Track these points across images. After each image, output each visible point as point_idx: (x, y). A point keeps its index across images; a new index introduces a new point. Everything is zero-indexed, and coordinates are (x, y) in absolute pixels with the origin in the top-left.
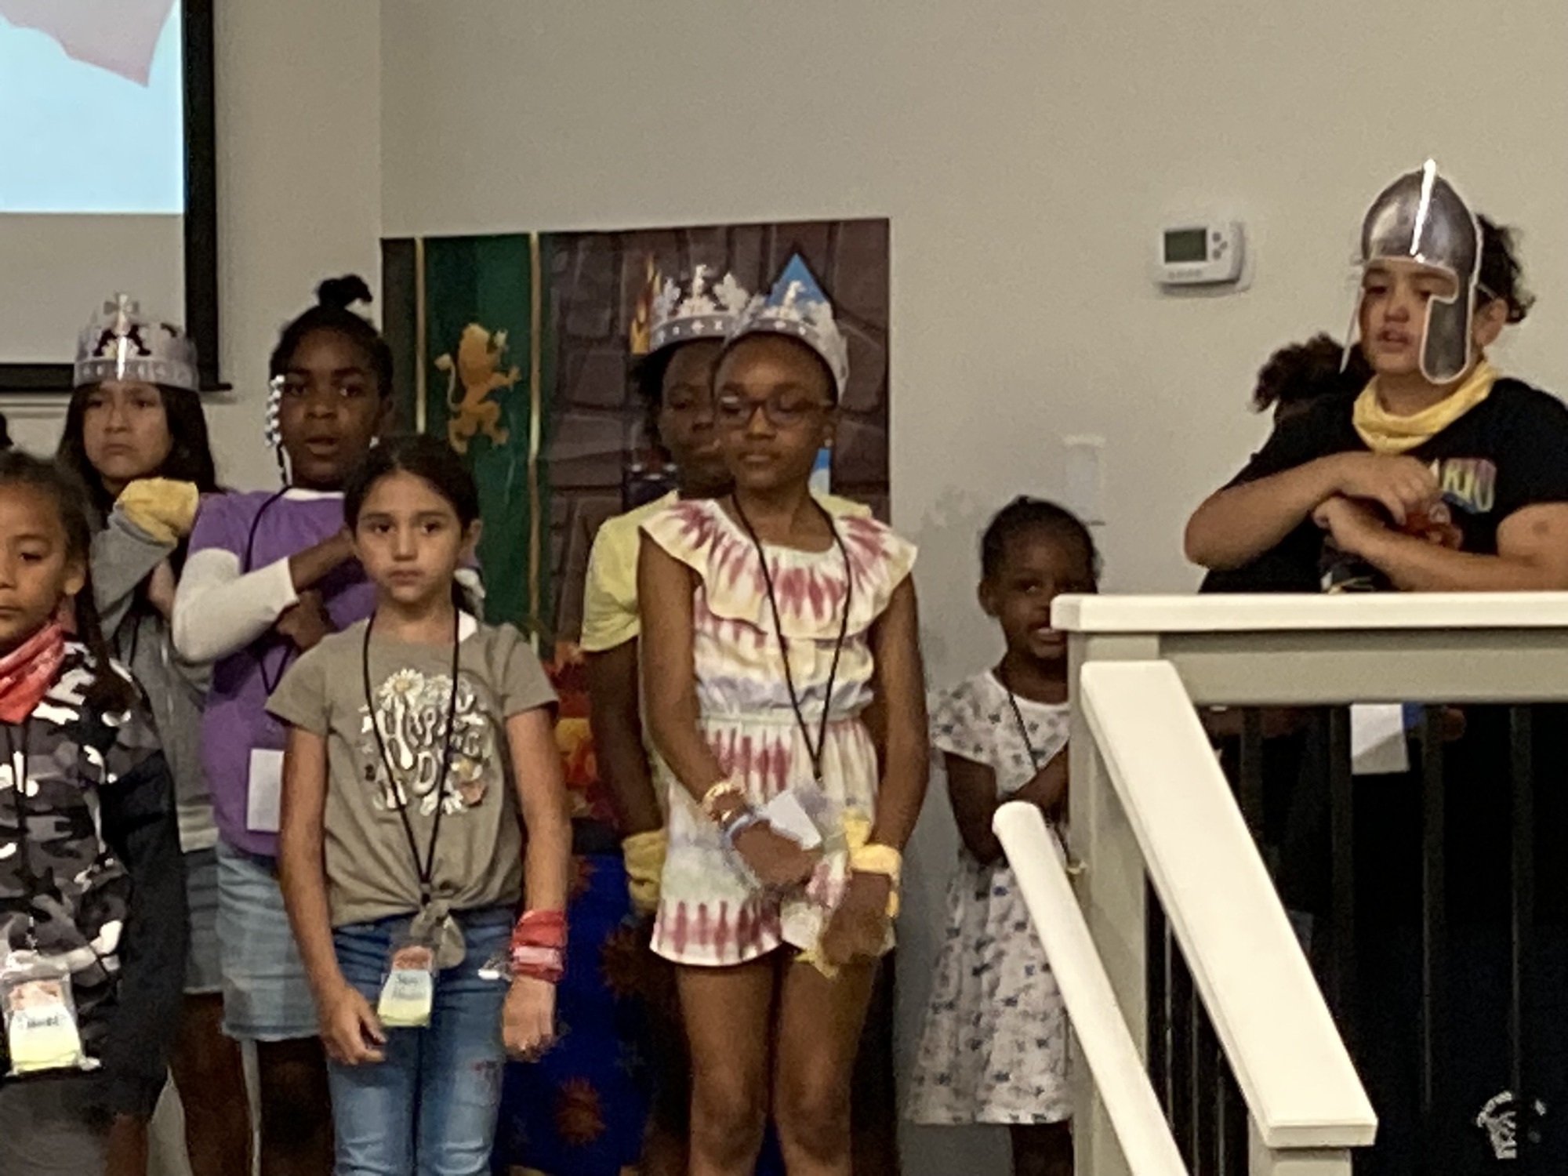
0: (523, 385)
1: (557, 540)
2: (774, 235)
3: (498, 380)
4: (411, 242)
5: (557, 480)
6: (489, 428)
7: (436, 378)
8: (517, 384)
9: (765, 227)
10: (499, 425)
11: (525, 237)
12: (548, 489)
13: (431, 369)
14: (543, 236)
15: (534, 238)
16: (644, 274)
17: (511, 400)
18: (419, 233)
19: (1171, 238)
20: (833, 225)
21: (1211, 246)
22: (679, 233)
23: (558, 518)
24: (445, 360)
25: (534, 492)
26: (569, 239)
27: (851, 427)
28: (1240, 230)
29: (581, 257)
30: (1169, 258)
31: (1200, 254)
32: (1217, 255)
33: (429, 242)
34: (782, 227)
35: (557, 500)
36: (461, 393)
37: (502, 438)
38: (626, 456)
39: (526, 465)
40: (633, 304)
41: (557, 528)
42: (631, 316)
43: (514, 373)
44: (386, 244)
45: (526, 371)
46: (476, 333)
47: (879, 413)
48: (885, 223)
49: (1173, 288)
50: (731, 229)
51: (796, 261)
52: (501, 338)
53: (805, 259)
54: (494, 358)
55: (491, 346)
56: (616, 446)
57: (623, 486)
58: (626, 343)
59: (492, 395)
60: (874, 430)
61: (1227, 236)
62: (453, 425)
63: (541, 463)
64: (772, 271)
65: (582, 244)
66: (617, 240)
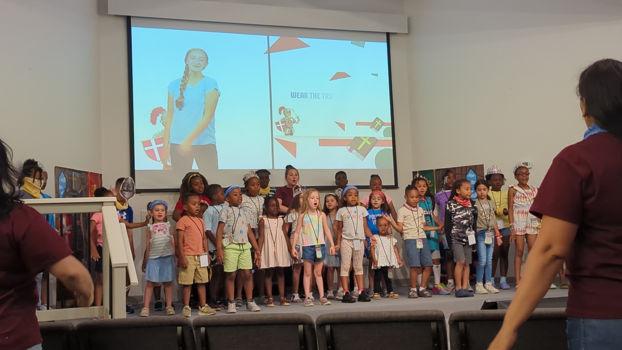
8: (433, 186)
9: (467, 167)
14: (435, 170)
18: (418, 171)
20: (476, 166)
21: (529, 164)
22: (455, 168)
26: (439, 170)
32: (529, 165)
34: (470, 166)
43: (432, 185)
44: (413, 172)
45: (434, 185)
48: (483, 165)
50: (462, 167)
51: (471, 170)
52: (430, 181)
53: (472, 170)
54: (429, 184)
61: (531, 163)
64: (468, 172)
65: (441, 170)
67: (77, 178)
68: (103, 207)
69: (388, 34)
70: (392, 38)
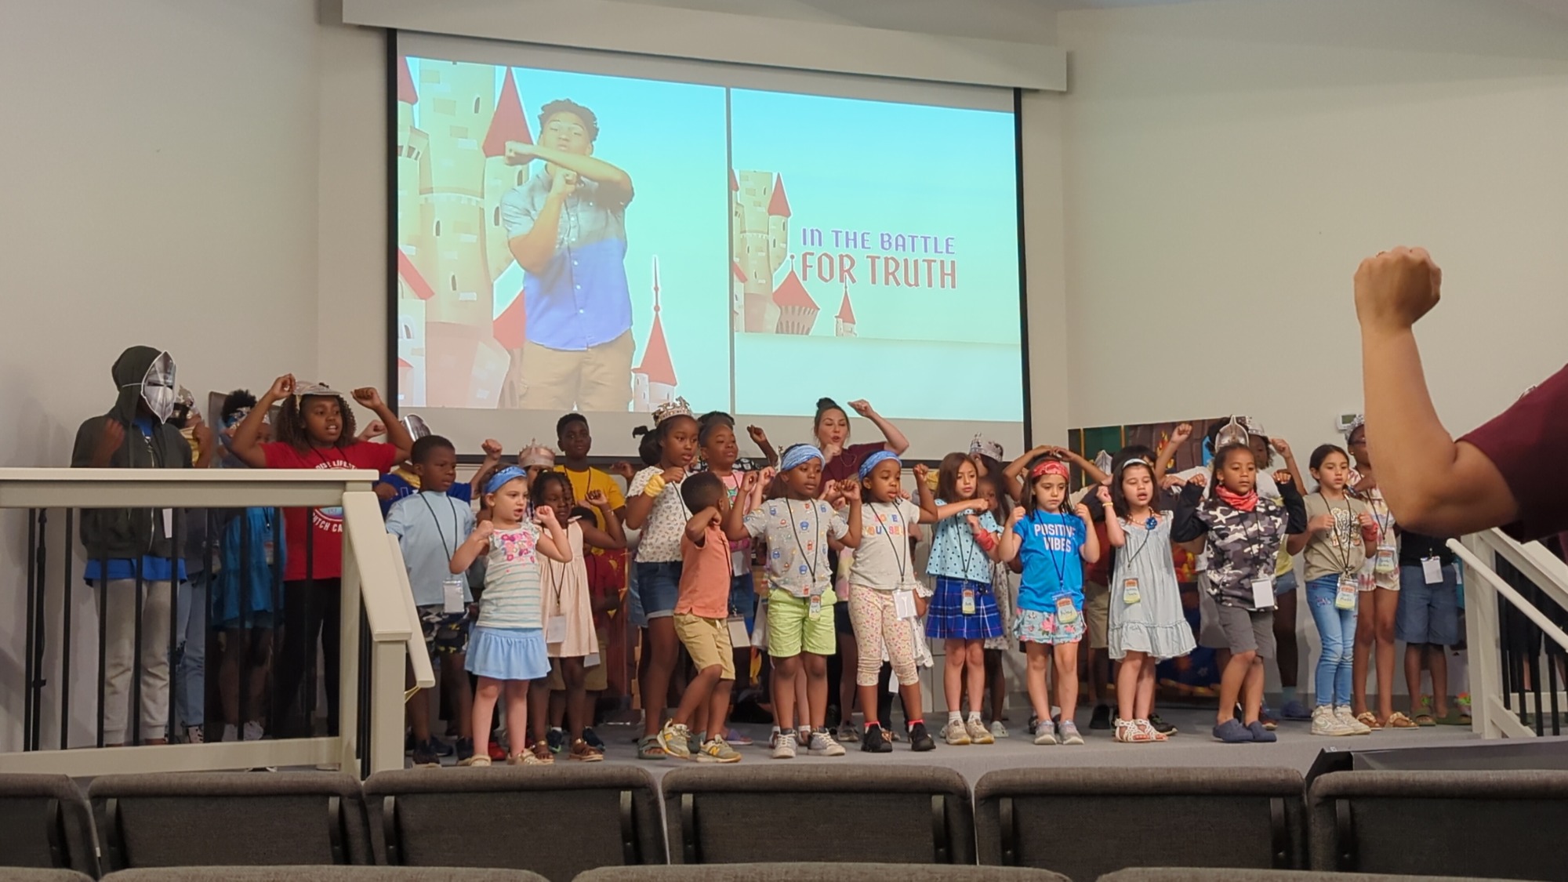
2: (1206, 422)
4: (1079, 430)
11: (1120, 427)
14: (1126, 427)
15: (1123, 428)
16: (1161, 435)
18: (1082, 427)
19: (1343, 417)
26: (1135, 427)
29: (1139, 431)
30: (1344, 423)
33: (1085, 430)
42: (1158, 446)
44: (1071, 432)
65: (1139, 428)
66: (1151, 426)
68: (345, 493)
69: (1018, 93)
70: (1026, 101)
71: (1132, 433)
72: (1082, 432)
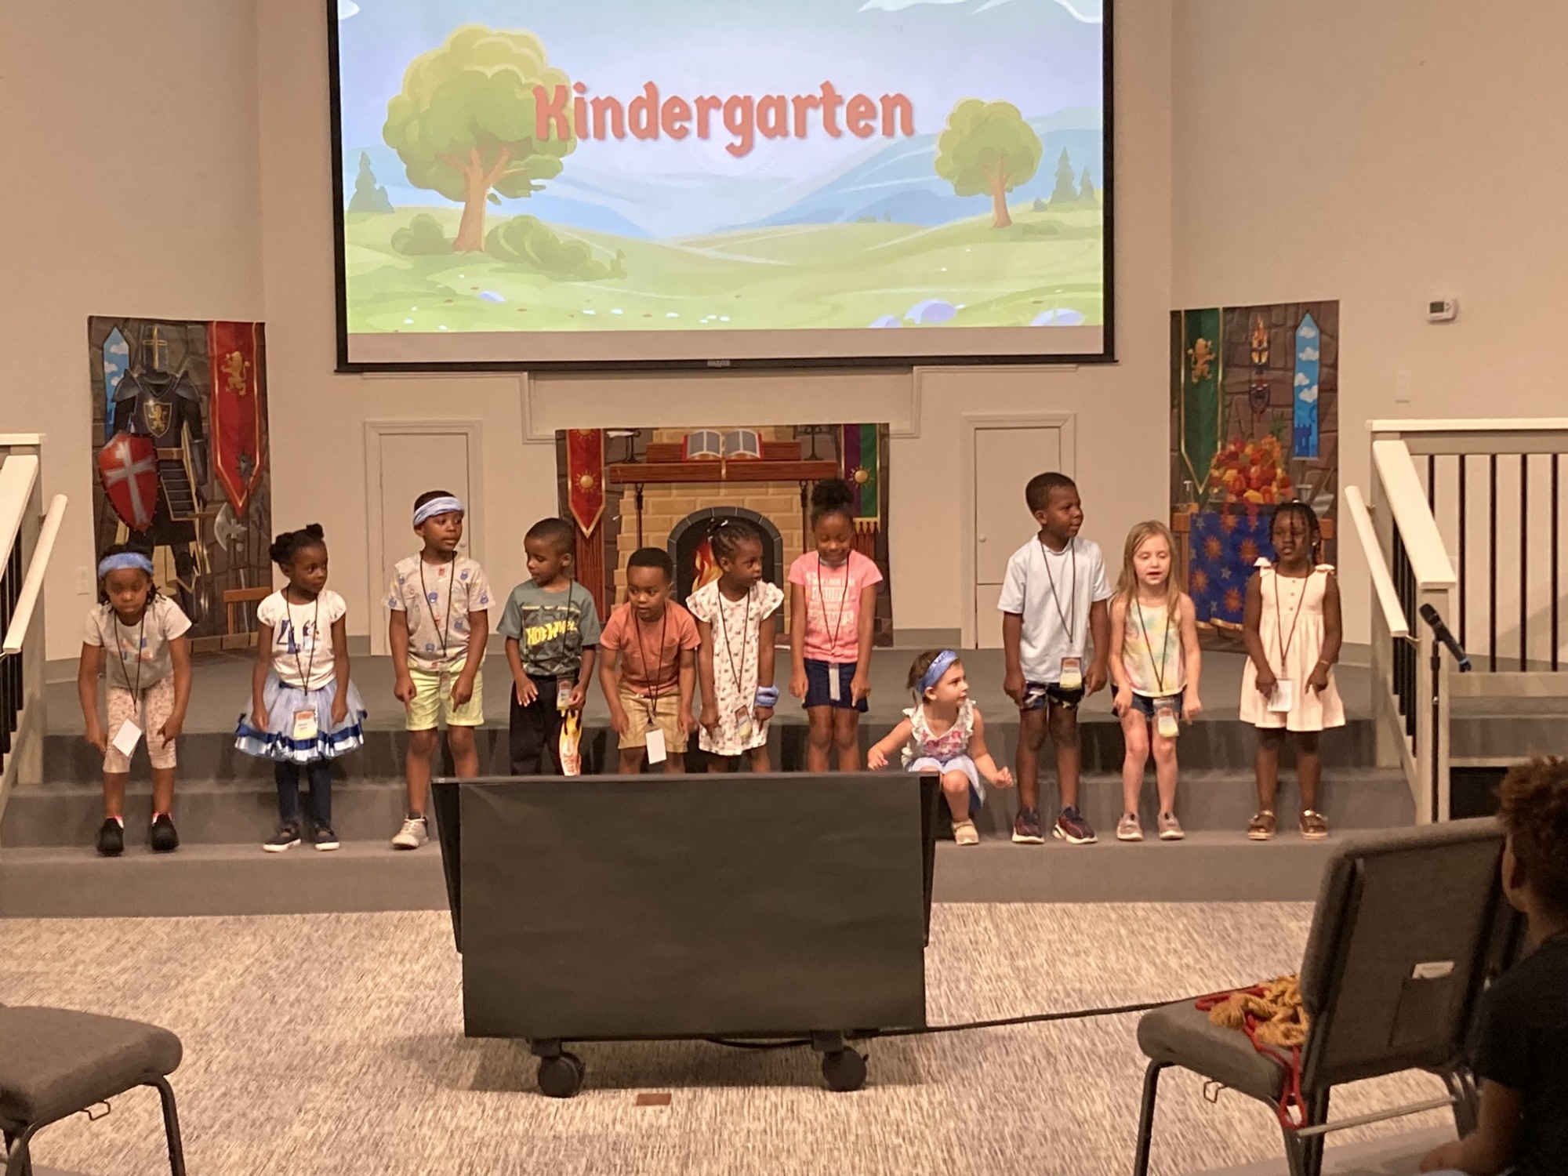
0: (1217, 359)
1: (1227, 410)
2: (1301, 307)
3: (1209, 357)
4: (1179, 312)
5: (1228, 390)
6: (1205, 373)
7: (1188, 357)
8: (1215, 359)
9: (1298, 304)
10: (1209, 372)
11: (1218, 309)
12: (1225, 393)
13: (1186, 354)
14: (1226, 310)
15: (1221, 309)
17: (1213, 364)
18: (1183, 308)
19: (1432, 305)
20: (1320, 303)
21: (1446, 307)
22: (1269, 307)
23: (1228, 403)
24: (1190, 351)
25: (1220, 395)
26: (1232, 309)
27: (1325, 370)
28: (1456, 302)
29: (1236, 315)
30: (1431, 312)
31: (1442, 310)
32: (1448, 310)
33: (1187, 312)
34: (1305, 304)
35: (1228, 397)
36: (1196, 362)
37: (1210, 377)
38: (1250, 382)
39: (1216, 386)
40: (1254, 330)
41: (1227, 406)
43: (1214, 355)
45: (1218, 354)
46: (1201, 342)
47: (1335, 366)
48: (1336, 302)
49: (1434, 322)
51: (1308, 316)
52: (1210, 343)
53: (1311, 315)
54: (1207, 350)
55: (1206, 346)
56: (1246, 378)
57: (1249, 392)
58: (1251, 344)
59: (1205, 363)
60: (1332, 371)
61: (1451, 304)
62: (1193, 372)
63: (1222, 384)
64: (1300, 319)
65: (1236, 311)
66: (1248, 309)
67: (168, 340)
71: (1229, 317)
72: (1183, 314)
